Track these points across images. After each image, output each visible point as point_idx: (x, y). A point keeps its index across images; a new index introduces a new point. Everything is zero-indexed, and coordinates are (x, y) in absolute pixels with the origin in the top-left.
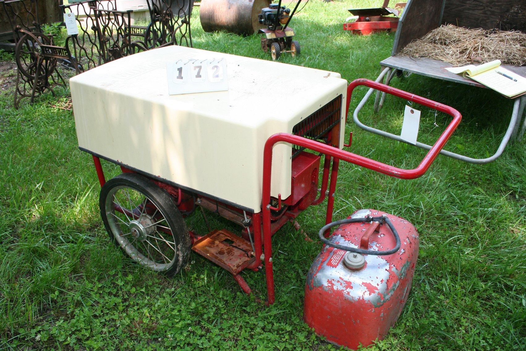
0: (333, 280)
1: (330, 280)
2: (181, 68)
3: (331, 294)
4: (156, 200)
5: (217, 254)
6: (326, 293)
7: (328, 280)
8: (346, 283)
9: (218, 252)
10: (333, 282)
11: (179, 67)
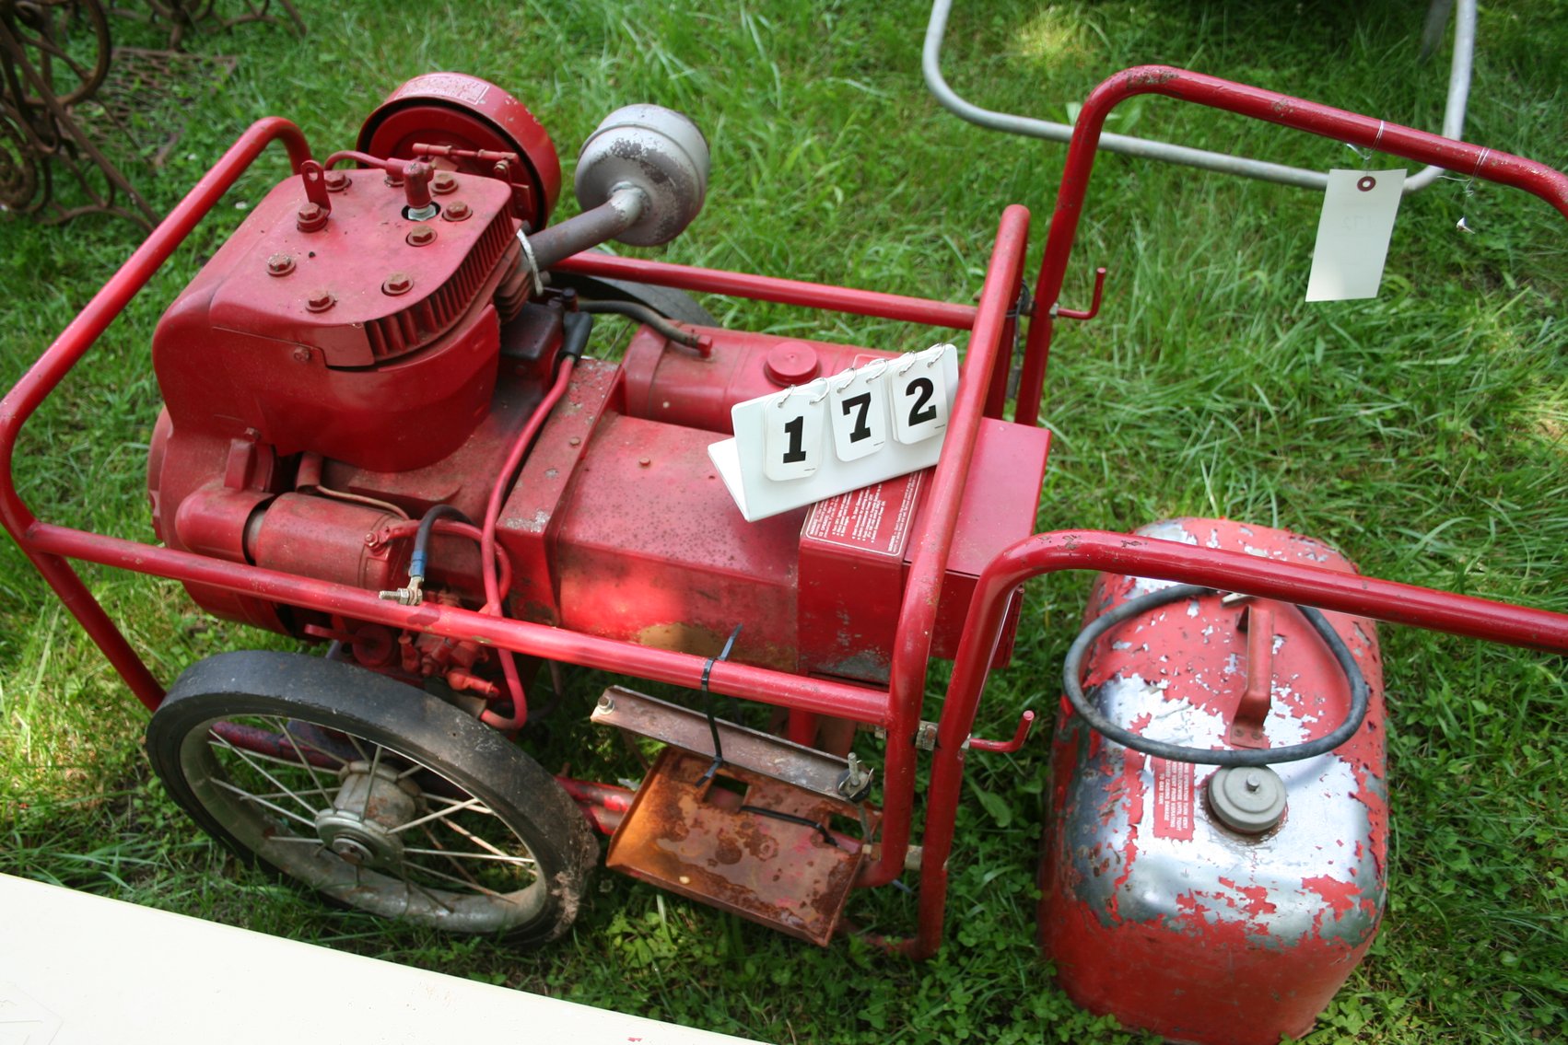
0: (1199, 893)
1: (1187, 896)
2: (800, 420)
3: (1197, 939)
4: (435, 758)
5: (712, 862)
6: (1176, 936)
7: (1180, 896)
8: (1250, 896)
9: (713, 855)
10: (1200, 900)
11: (792, 419)
